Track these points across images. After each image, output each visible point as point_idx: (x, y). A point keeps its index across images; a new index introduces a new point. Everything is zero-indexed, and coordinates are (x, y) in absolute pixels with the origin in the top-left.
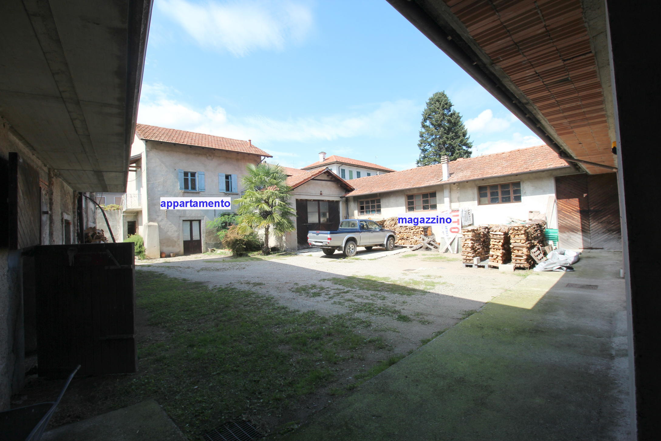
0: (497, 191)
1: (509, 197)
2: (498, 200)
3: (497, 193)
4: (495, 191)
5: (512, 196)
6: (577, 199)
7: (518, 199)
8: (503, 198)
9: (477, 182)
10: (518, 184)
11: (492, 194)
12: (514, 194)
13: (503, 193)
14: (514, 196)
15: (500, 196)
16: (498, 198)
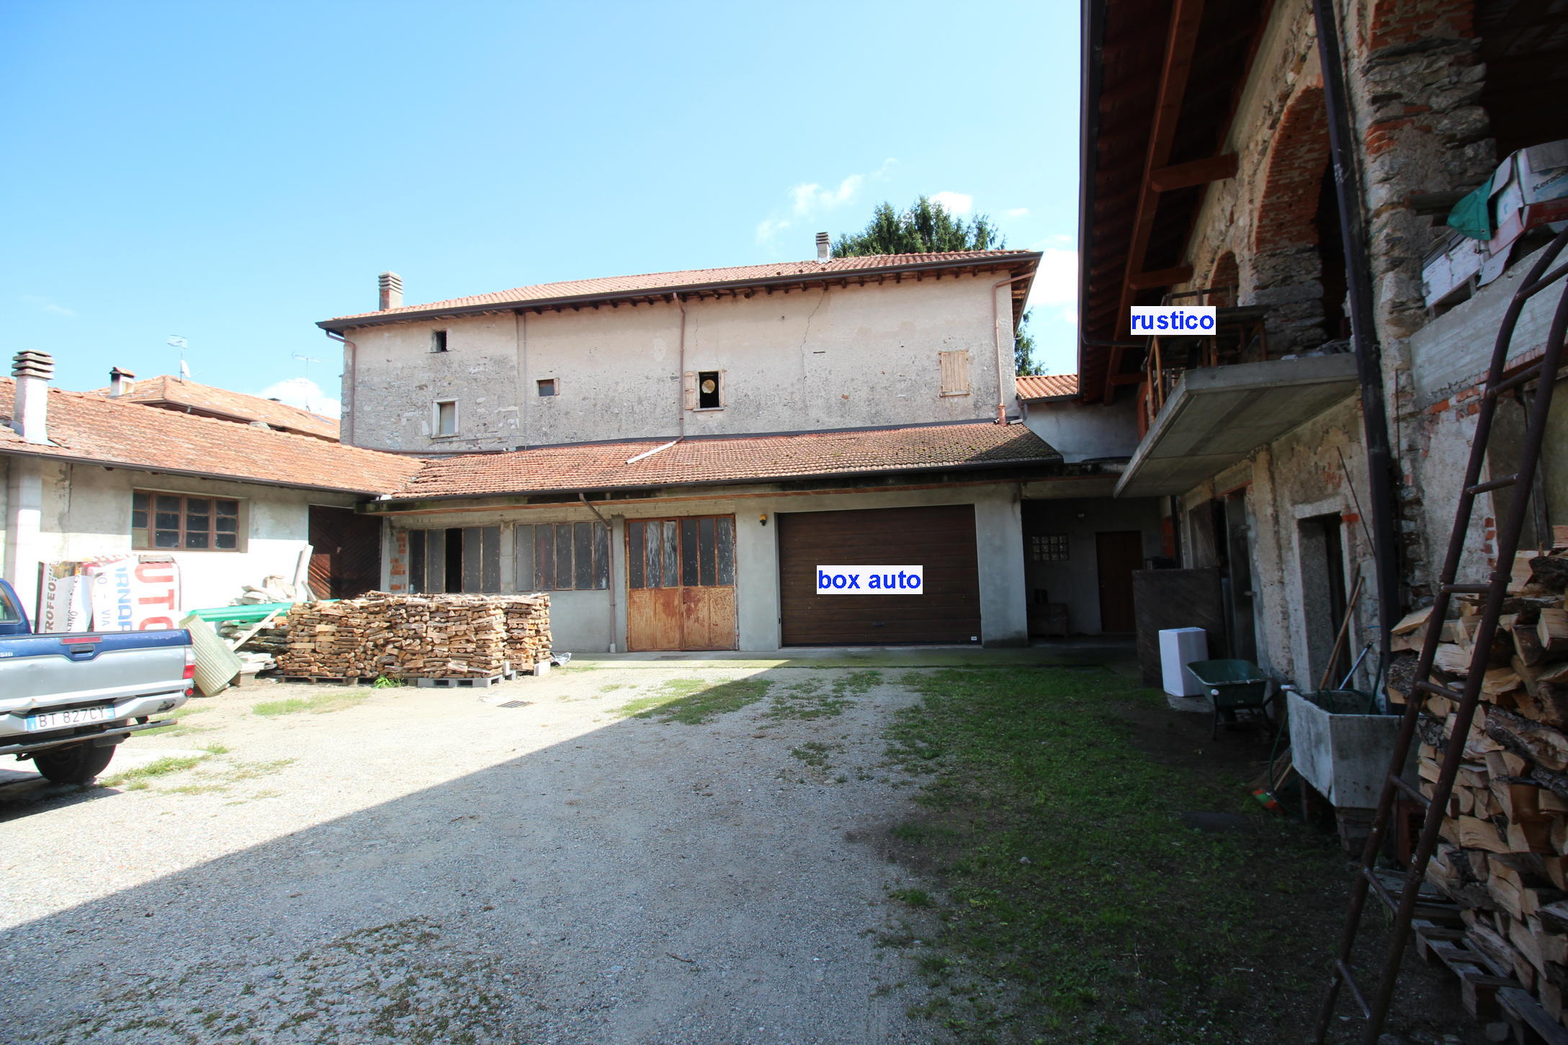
0: (175, 513)
1: (206, 537)
2: (177, 540)
3: (176, 518)
4: (171, 513)
5: (214, 533)
6: (328, 556)
7: (229, 543)
8: (190, 536)
9: (137, 477)
10: (231, 506)
11: (162, 521)
12: (218, 529)
13: (192, 523)
14: (219, 536)
15: (183, 529)
16: (176, 535)
